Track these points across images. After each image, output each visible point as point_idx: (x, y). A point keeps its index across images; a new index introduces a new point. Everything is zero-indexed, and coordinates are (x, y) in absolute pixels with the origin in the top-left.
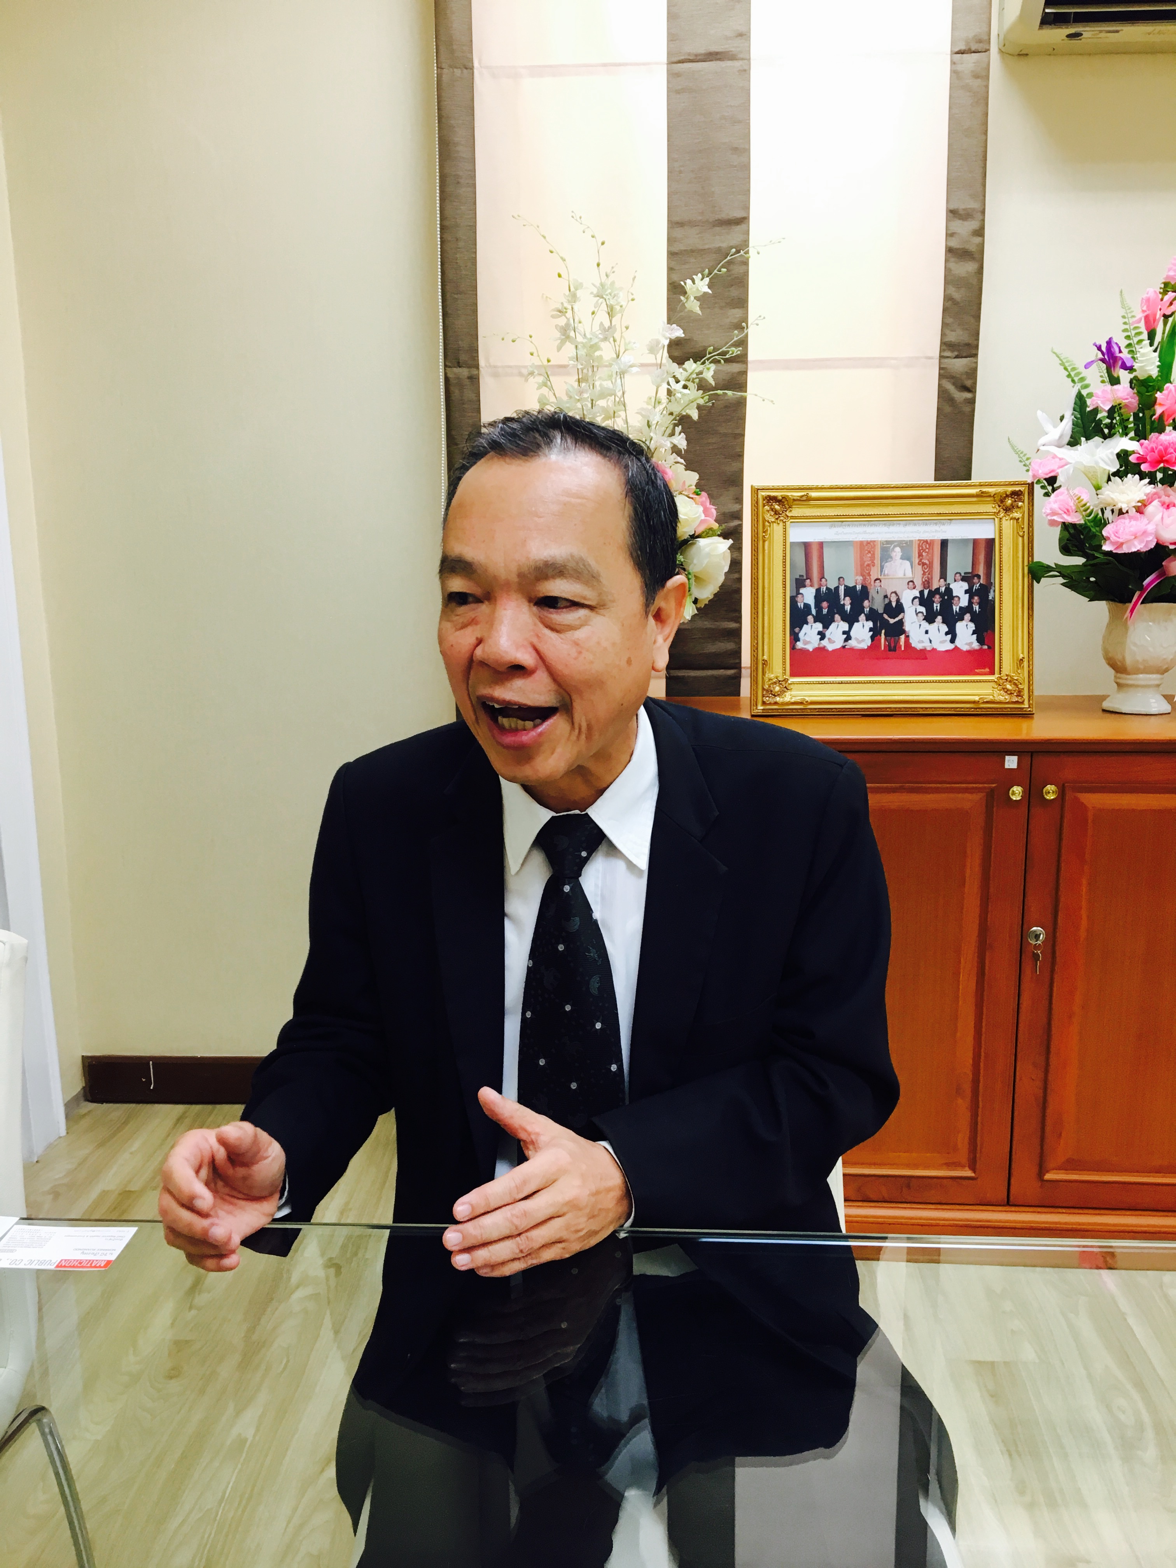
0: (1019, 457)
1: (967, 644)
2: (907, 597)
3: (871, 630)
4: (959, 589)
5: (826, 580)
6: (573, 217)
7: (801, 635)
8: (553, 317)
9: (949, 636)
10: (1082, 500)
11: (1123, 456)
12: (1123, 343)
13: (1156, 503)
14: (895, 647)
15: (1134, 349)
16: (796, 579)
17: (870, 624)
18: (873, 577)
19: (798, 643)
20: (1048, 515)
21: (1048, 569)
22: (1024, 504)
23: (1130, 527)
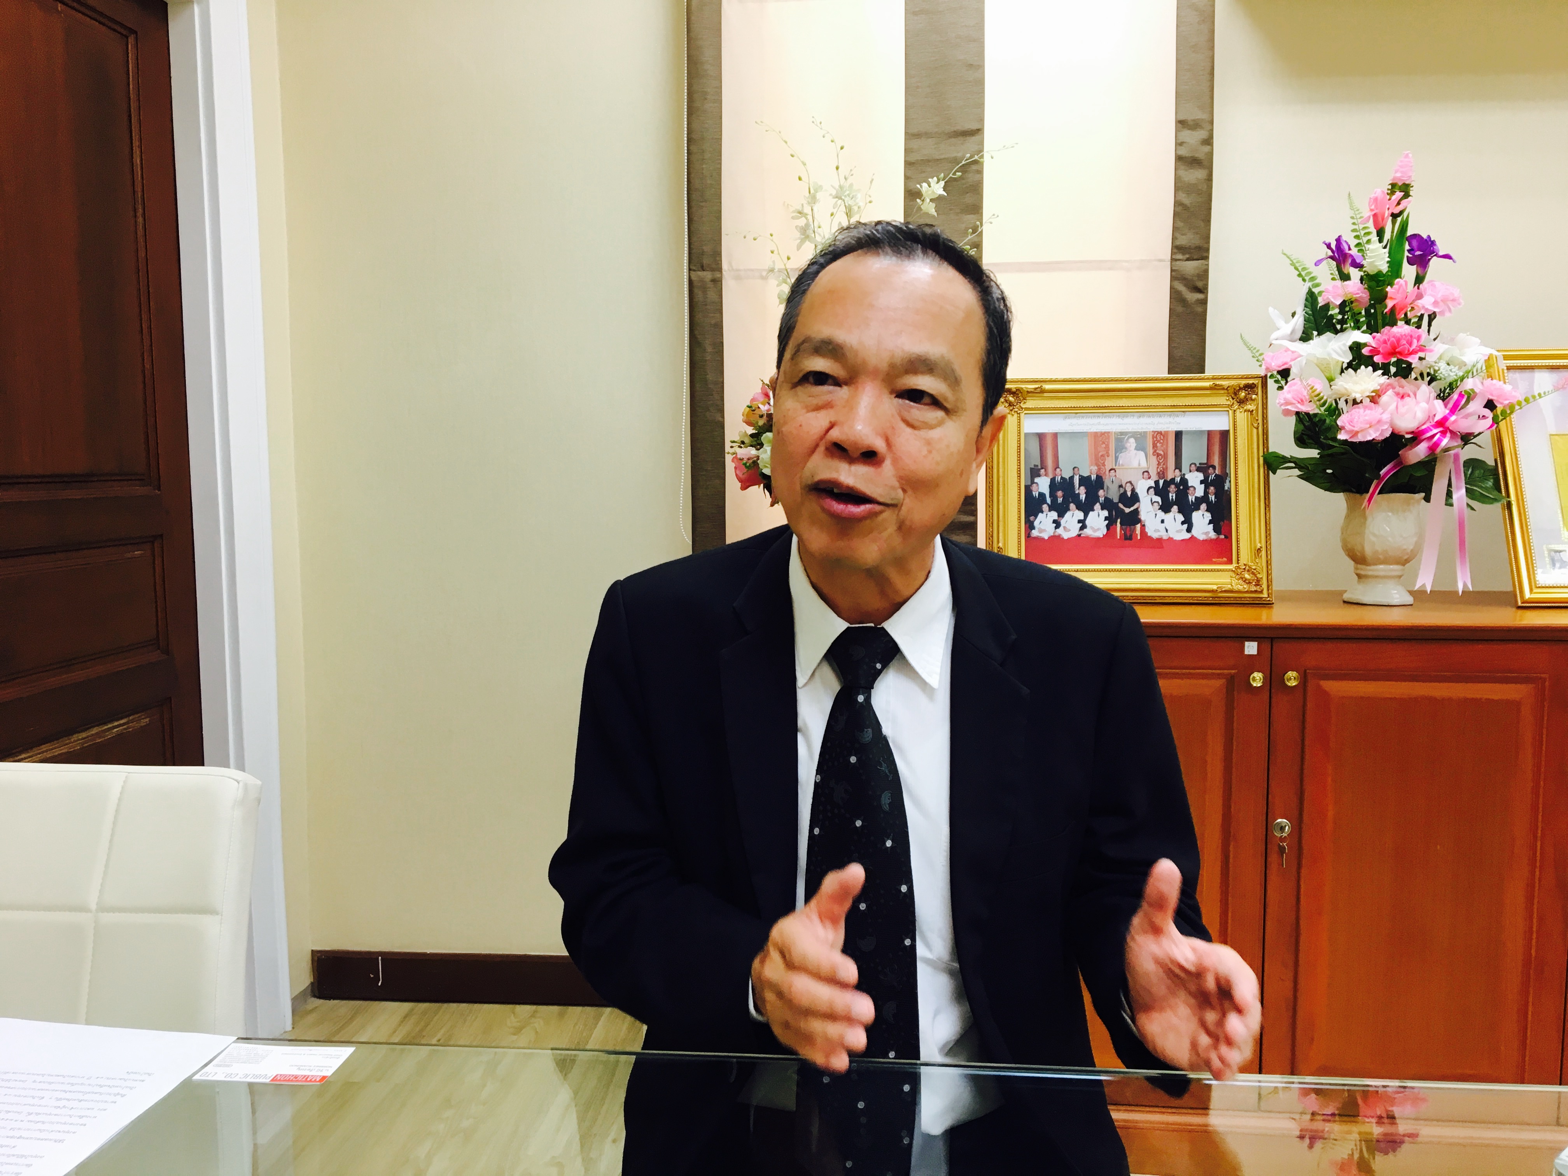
0: (1252, 352)
1: (1203, 533)
2: (1143, 487)
3: (1106, 519)
4: (1195, 479)
5: (1061, 470)
6: (813, 122)
7: (1036, 523)
8: (793, 218)
9: (1186, 526)
10: (1316, 390)
11: (1356, 348)
12: (1353, 242)
13: (1390, 392)
14: (1131, 536)
15: (1363, 248)
16: (1031, 469)
17: (1105, 513)
18: (1108, 468)
19: (1033, 531)
20: (1282, 405)
21: (1284, 460)
22: (1258, 397)
23: (1365, 416)
